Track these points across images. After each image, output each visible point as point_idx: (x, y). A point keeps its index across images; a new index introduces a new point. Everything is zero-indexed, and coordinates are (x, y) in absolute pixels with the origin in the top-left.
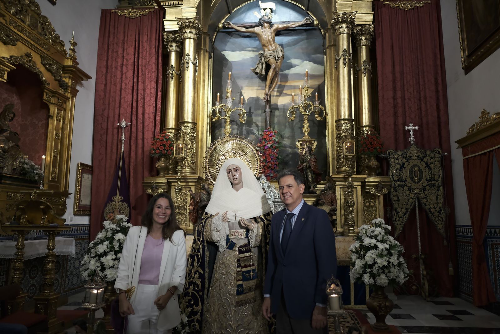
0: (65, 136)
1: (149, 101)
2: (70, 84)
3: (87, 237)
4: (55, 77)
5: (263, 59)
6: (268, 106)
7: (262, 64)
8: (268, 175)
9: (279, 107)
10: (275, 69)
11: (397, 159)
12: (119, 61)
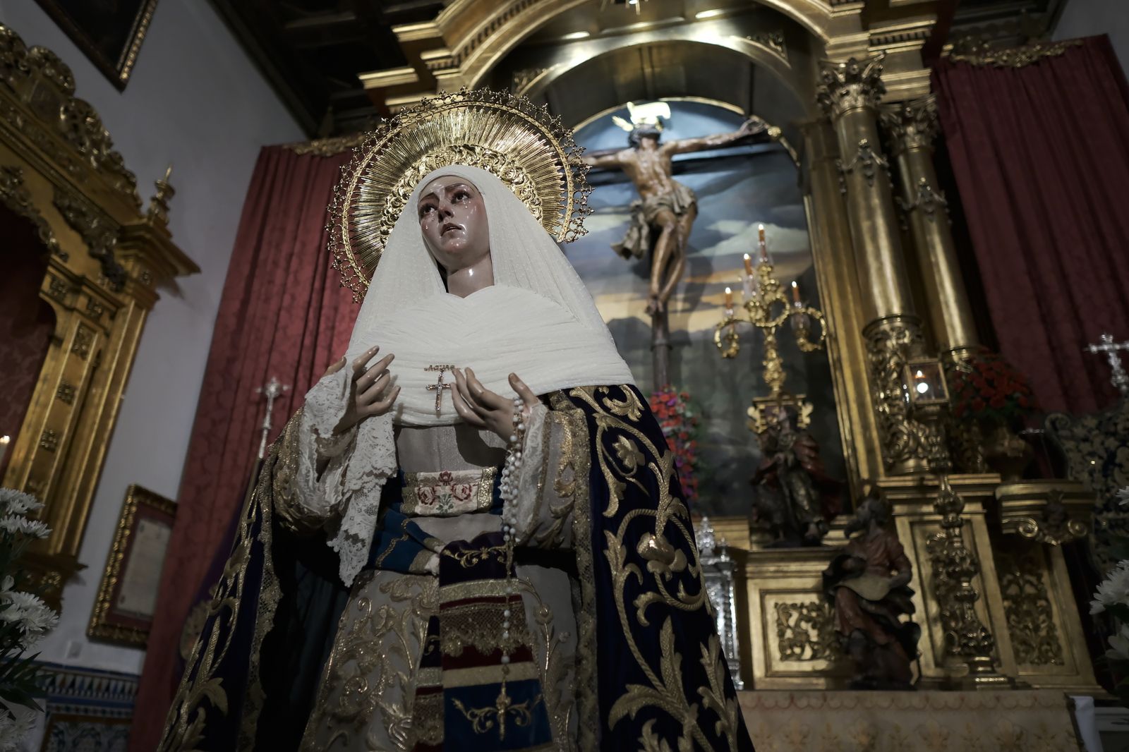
0: (96, 400)
2: (135, 275)
4: (90, 245)
5: (641, 216)
6: (660, 334)
7: (640, 229)
9: (692, 338)
10: (673, 234)
11: (1086, 440)
12: (285, 249)
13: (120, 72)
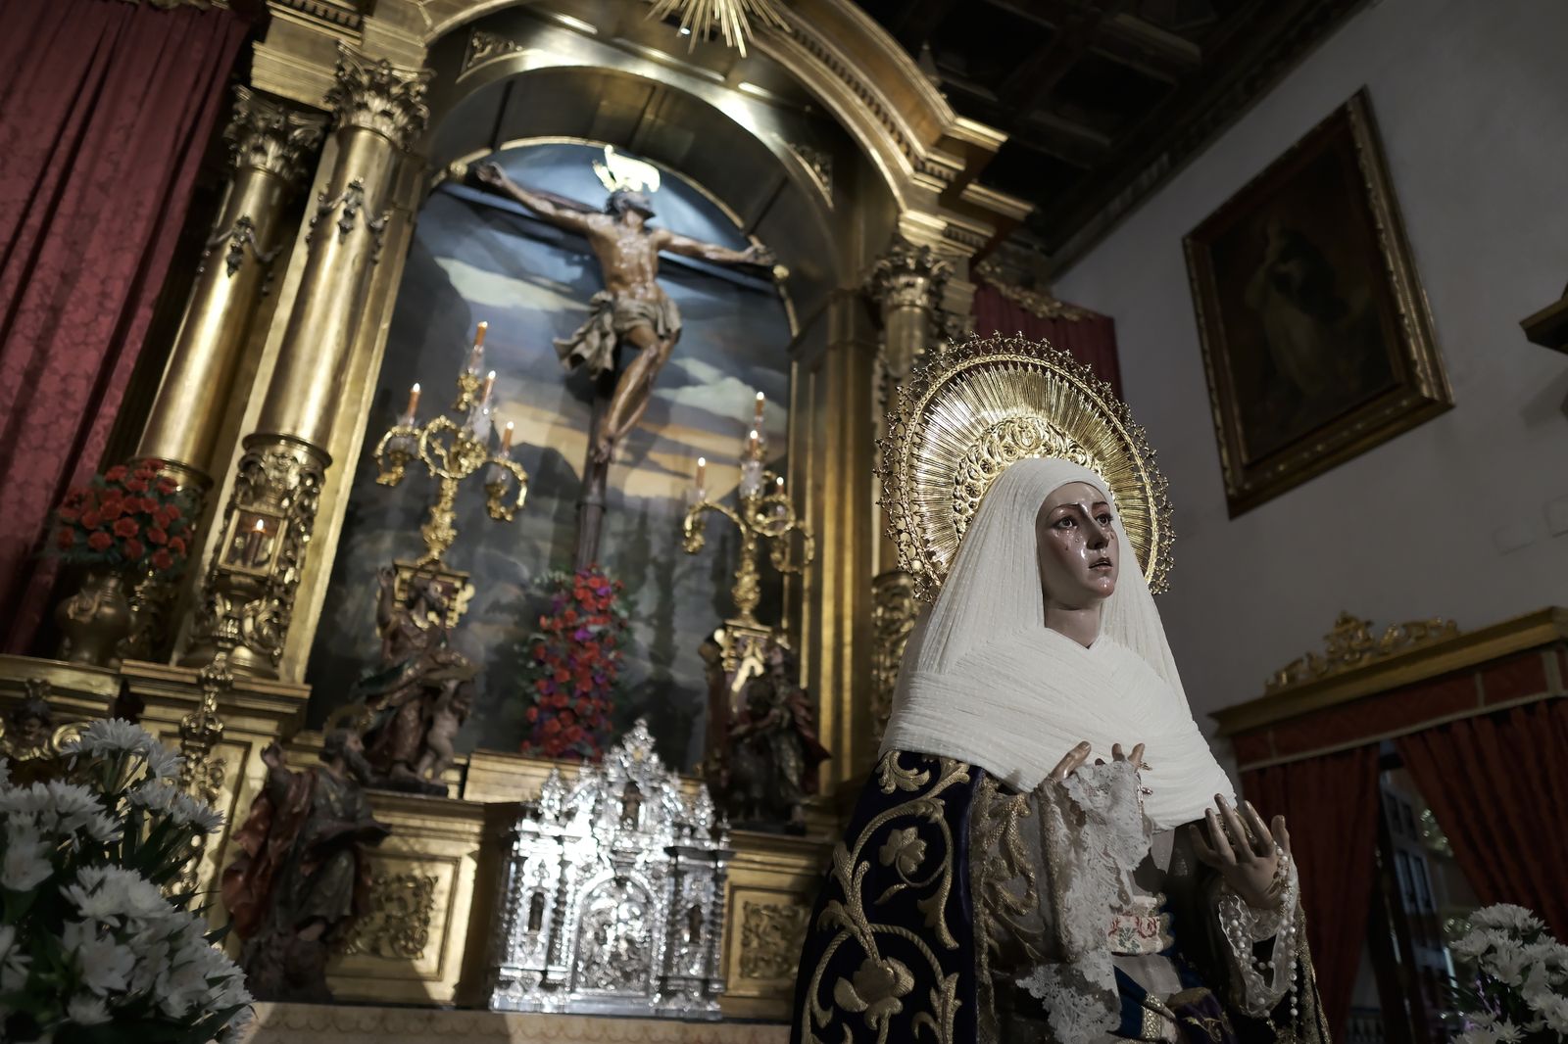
5: (608, 319)
7: (604, 335)
8: (575, 747)
9: (626, 504)
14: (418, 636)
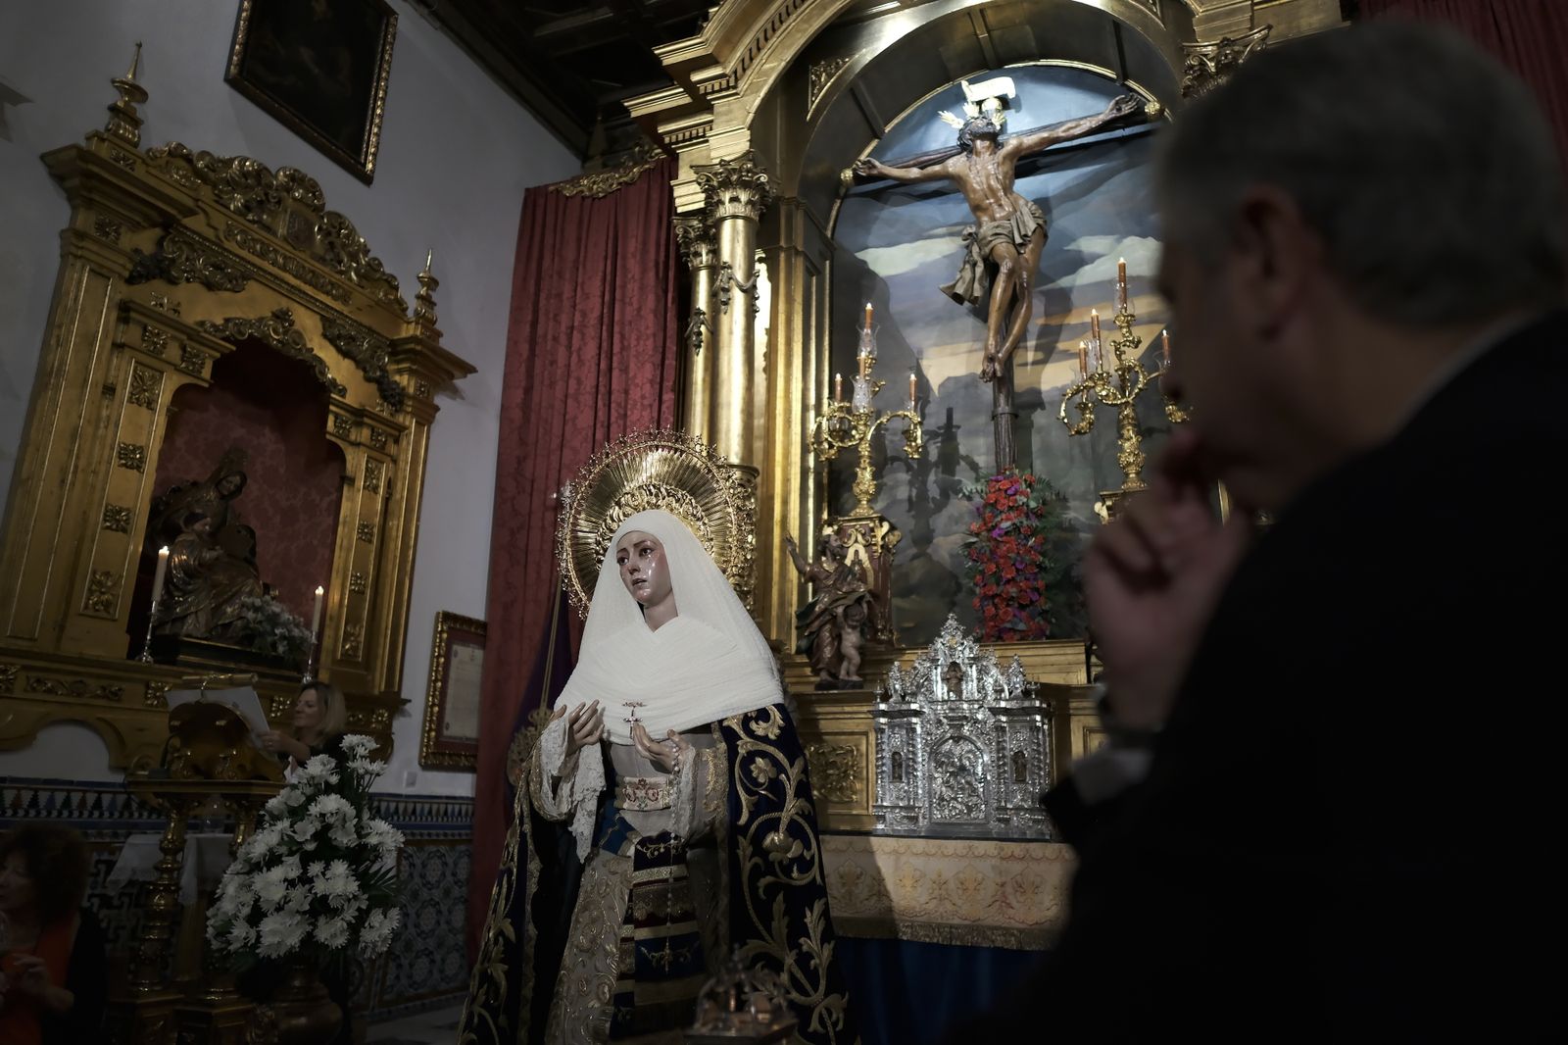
0: (394, 533)
1: (638, 420)
2: (411, 390)
3: (464, 837)
4: (364, 370)
5: (975, 249)
7: (974, 265)
8: (1008, 625)
9: (1044, 398)
10: (1011, 273)
12: (564, 319)
13: (364, 165)
14: (827, 578)
